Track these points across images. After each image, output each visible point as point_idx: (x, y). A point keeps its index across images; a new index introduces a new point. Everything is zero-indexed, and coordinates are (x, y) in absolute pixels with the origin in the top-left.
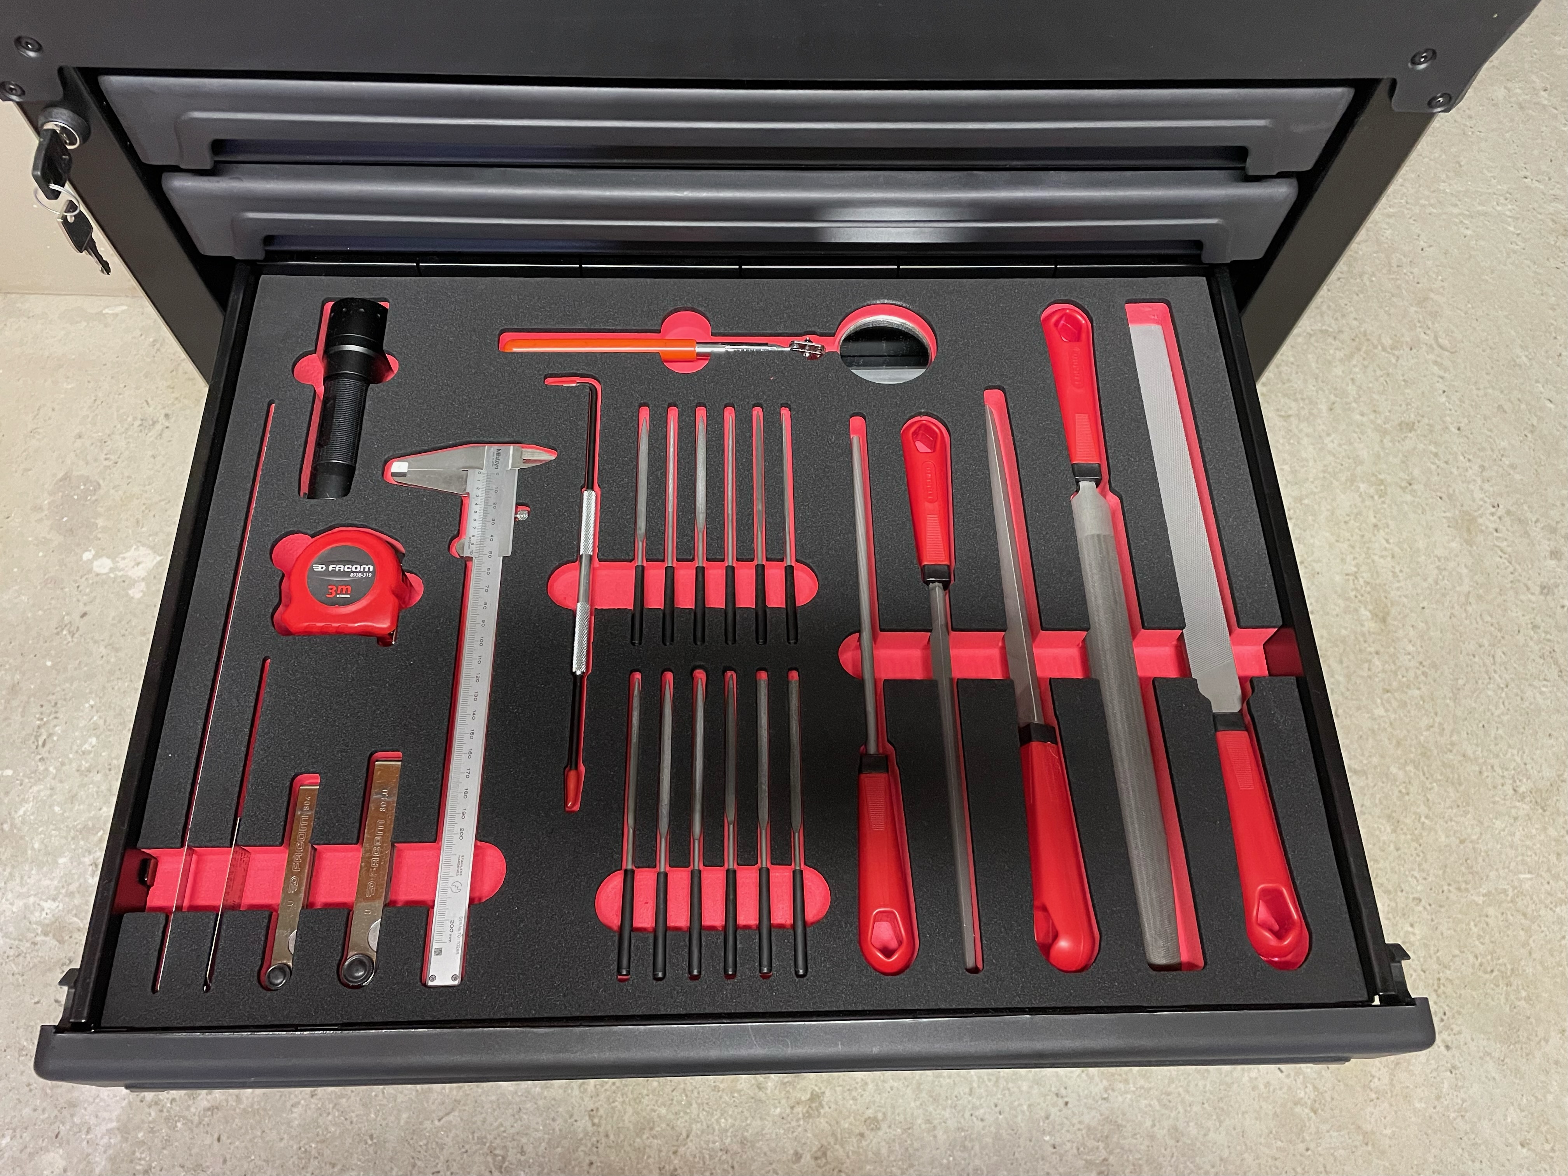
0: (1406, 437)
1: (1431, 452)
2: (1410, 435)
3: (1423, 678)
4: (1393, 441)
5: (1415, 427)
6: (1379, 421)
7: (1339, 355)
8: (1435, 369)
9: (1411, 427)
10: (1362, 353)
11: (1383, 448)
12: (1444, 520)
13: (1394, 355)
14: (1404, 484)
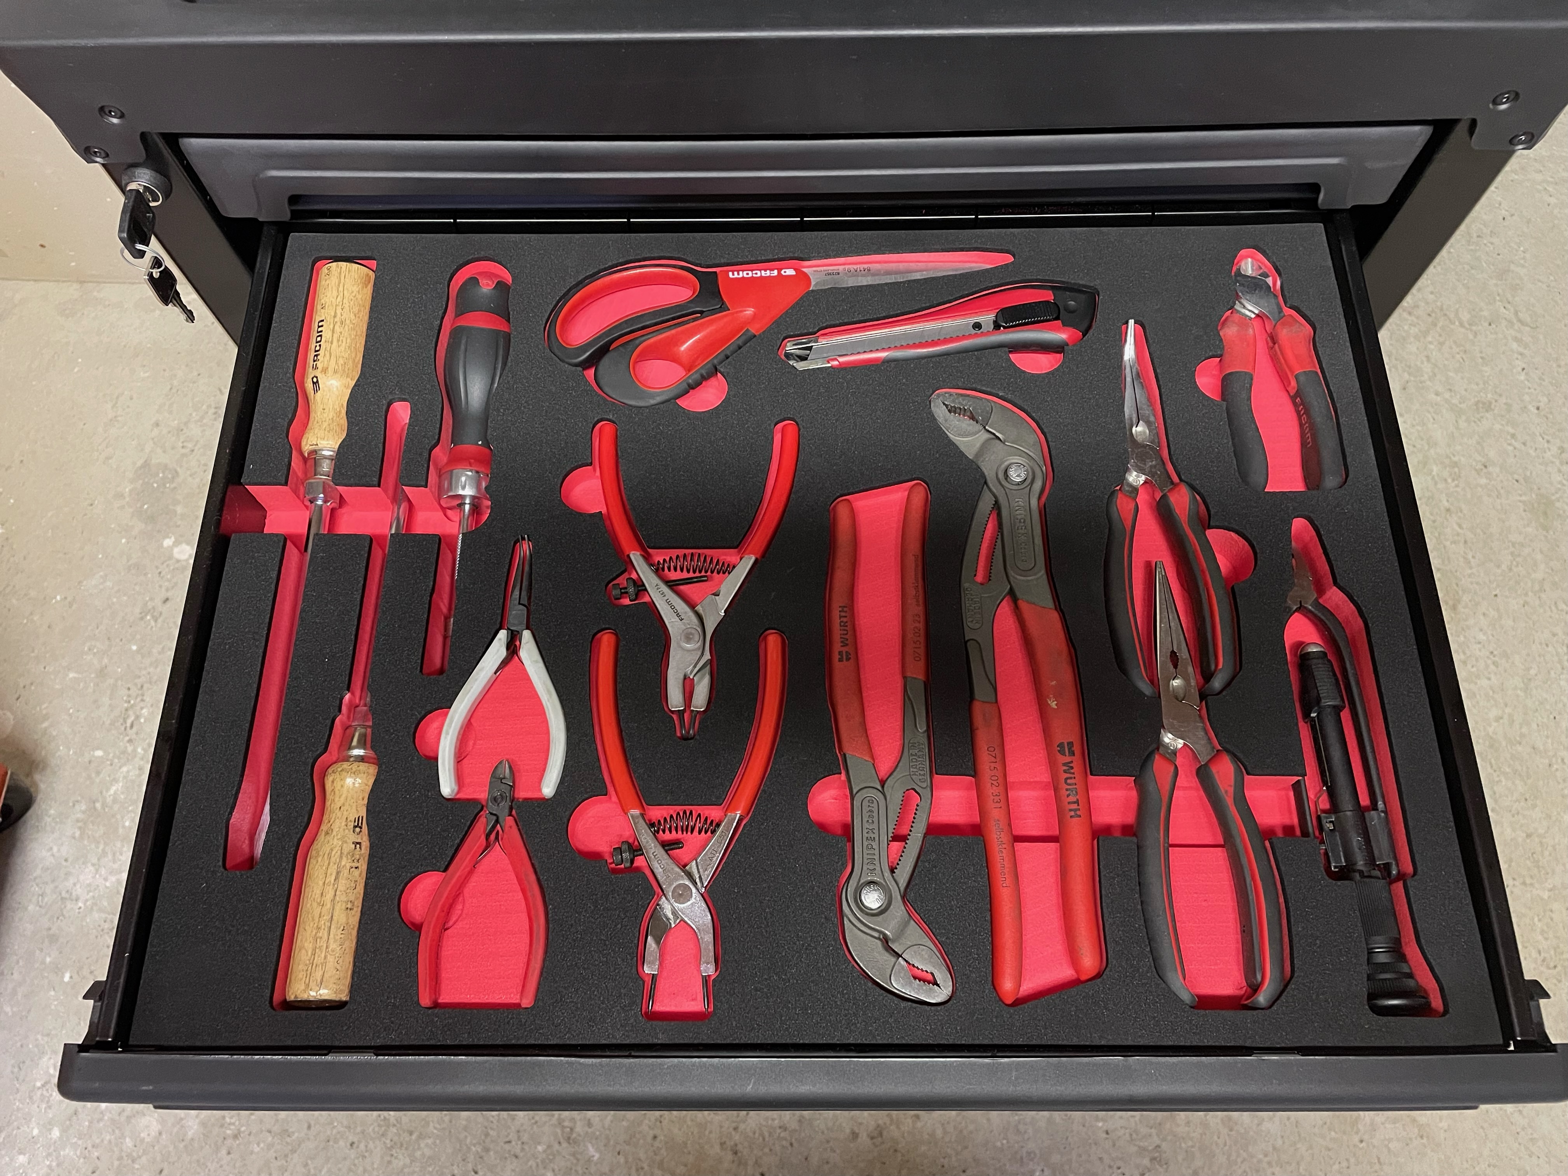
0: (1482, 417)
1: (1508, 433)
2: (1487, 415)
3: (1492, 667)
4: (1468, 421)
5: (1493, 407)
6: (1454, 401)
7: (1414, 330)
8: (1515, 345)
9: (1488, 407)
10: (1438, 329)
11: (1457, 428)
12: (1521, 504)
13: (1471, 330)
14: (1479, 466)
